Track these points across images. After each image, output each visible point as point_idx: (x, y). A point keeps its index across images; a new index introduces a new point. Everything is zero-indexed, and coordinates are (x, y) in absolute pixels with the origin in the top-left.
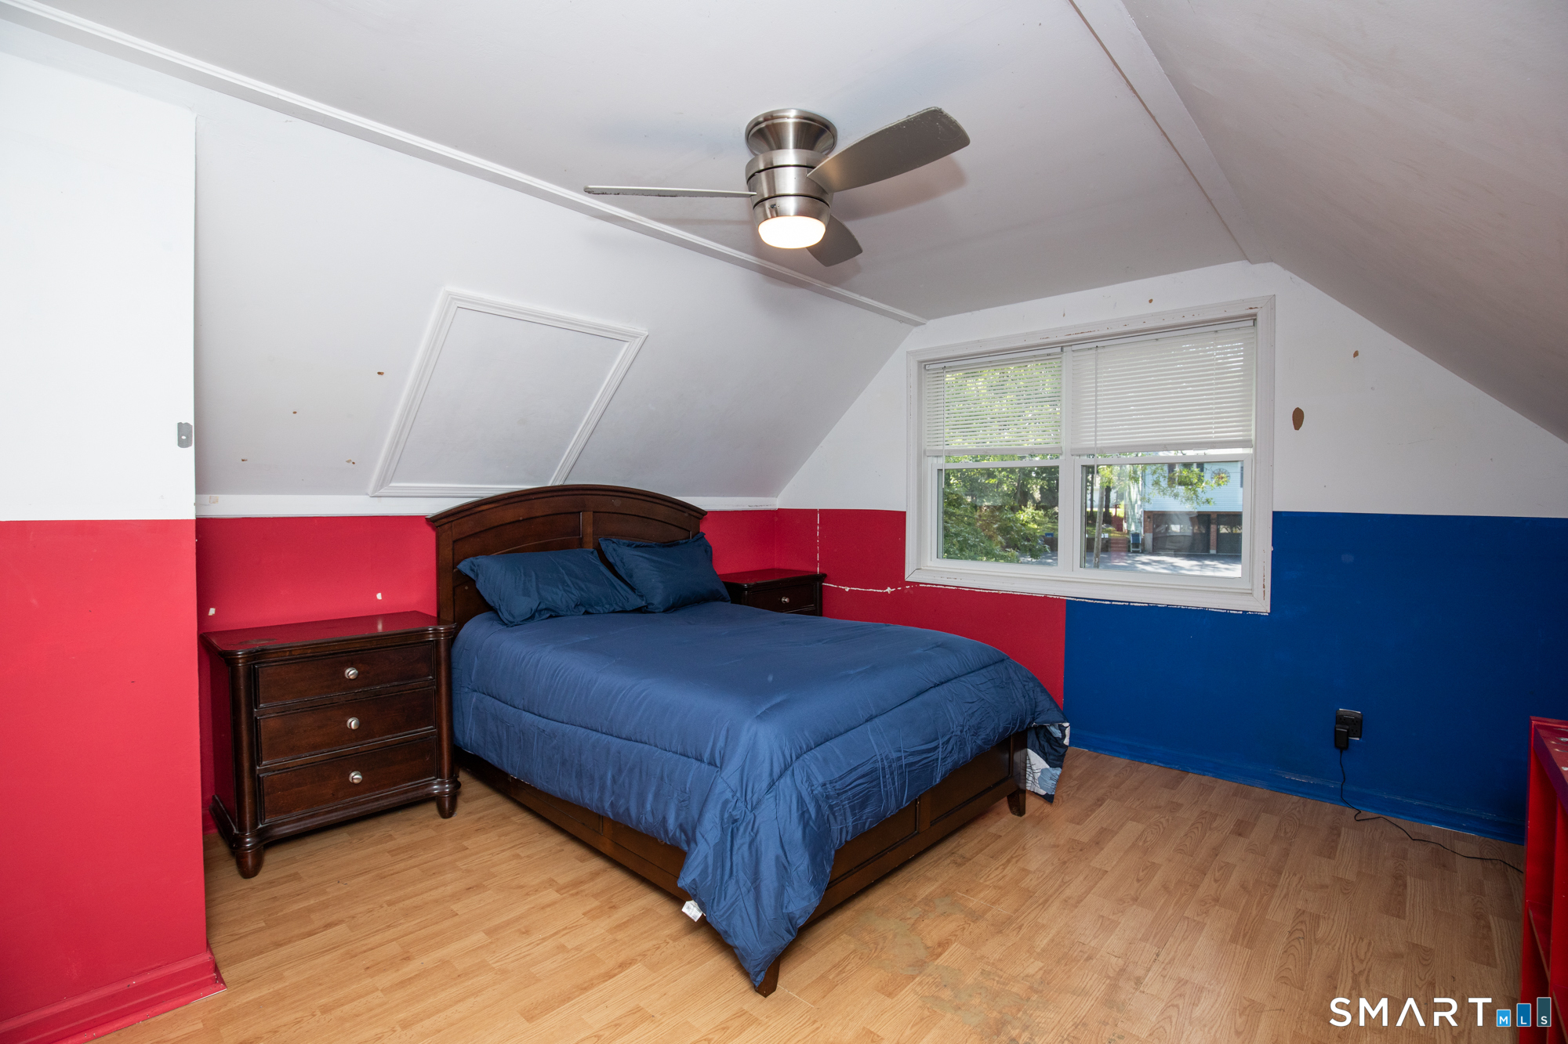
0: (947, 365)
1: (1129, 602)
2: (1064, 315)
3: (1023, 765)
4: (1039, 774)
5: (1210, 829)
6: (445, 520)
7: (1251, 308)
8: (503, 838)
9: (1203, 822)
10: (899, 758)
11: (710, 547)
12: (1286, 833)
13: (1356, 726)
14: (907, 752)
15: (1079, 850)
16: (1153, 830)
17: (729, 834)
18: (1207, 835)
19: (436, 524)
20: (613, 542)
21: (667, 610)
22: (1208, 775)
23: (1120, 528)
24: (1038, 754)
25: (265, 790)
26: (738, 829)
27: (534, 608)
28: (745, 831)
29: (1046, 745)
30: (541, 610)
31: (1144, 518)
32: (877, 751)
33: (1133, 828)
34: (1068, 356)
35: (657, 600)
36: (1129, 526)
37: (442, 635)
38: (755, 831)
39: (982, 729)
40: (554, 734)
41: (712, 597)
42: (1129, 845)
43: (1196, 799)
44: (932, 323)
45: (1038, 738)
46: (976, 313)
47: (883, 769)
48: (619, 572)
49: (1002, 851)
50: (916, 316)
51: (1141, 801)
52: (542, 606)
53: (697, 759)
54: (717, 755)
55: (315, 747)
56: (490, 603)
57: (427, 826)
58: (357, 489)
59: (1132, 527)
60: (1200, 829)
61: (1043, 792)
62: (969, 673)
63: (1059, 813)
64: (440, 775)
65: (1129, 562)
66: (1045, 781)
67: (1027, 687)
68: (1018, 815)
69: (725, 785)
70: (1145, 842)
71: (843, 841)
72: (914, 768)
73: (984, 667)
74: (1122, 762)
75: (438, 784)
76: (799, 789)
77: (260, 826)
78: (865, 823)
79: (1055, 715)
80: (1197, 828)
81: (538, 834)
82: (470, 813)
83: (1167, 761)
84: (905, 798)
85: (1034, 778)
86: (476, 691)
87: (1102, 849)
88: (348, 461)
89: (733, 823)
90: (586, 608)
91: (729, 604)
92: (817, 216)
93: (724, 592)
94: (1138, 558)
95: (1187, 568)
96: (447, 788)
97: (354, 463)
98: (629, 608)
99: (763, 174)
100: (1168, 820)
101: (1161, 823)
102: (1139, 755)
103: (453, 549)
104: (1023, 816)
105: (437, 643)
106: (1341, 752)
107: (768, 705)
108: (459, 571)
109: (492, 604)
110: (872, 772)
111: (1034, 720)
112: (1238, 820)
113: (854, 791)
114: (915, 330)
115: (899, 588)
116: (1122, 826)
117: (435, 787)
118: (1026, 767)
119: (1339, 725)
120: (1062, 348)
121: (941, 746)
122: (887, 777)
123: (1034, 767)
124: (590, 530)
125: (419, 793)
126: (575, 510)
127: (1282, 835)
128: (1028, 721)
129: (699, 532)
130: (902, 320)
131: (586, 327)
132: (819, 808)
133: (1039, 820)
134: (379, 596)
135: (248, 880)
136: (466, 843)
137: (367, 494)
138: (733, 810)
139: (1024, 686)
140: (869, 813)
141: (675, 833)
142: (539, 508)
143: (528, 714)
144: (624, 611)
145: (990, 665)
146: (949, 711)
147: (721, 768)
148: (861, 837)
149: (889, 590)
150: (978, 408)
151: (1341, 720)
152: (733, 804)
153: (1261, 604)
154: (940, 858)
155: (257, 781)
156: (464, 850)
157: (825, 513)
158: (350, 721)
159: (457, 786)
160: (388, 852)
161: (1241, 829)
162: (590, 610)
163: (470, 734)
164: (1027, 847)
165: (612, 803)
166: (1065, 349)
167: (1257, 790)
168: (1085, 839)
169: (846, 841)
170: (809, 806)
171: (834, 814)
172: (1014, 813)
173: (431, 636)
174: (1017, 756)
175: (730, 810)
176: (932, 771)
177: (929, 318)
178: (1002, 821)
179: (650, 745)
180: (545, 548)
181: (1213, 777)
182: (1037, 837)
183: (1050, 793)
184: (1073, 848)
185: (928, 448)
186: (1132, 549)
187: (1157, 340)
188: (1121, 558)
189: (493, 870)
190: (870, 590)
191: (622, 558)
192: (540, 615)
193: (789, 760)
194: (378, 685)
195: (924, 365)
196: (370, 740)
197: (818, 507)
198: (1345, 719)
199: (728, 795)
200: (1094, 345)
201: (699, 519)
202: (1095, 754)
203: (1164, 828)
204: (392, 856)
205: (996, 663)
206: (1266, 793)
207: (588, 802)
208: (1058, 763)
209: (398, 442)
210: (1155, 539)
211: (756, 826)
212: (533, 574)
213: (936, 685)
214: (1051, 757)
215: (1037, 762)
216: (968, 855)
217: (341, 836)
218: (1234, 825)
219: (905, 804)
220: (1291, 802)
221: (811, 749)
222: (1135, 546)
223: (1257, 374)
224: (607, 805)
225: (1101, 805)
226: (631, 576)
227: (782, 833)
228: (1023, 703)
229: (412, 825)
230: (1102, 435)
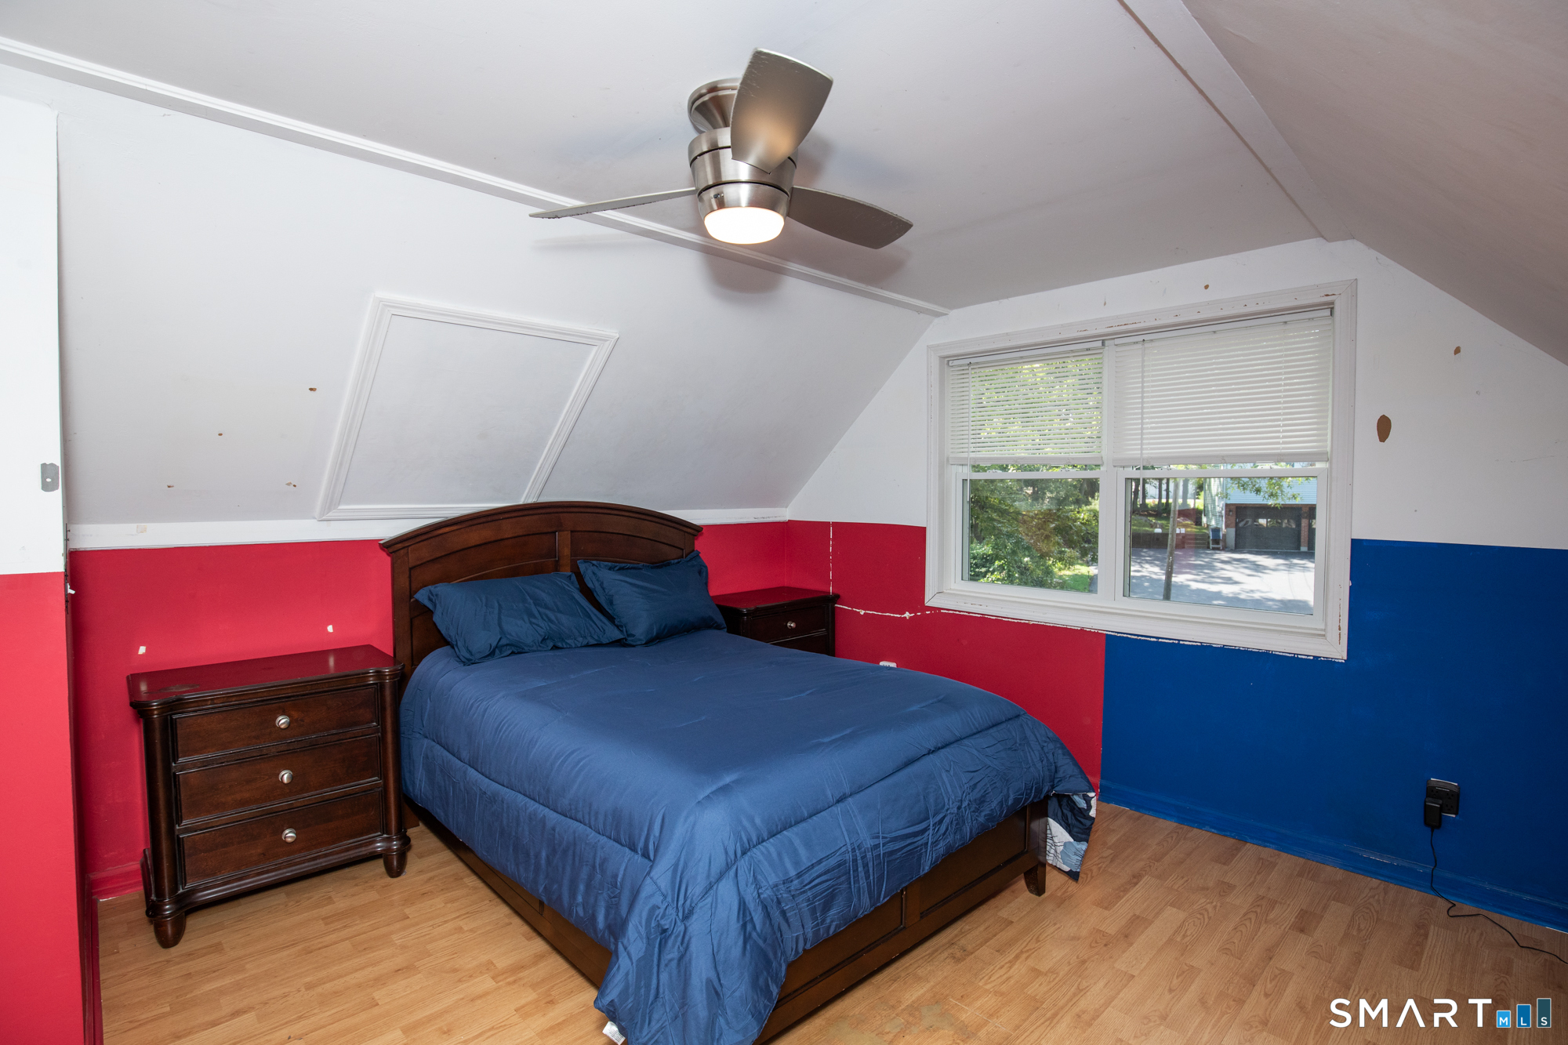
0: (973, 361)
1: (1179, 640)
2: (1105, 304)
3: (1043, 835)
4: (1062, 848)
5: (1266, 922)
6: (399, 546)
7: (1327, 295)
8: (449, 905)
9: (1259, 911)
10: (877, 846)
11: (706, 567)
12: (1359, 930)
13: (1451, 801)
14: (886, 838)
15: (1107, 943)
16: (1196, 920)
17: (657, 946)
18: (1261, 930)
19: (391, 550)
20: (593, 565)
21: (650, 642)
22: (1269, 847)
23: (1198, 522)
24: (1061, 825)
25: (186, 852)
26: (666, 942)
27: (494, 645)
28: (674, 946)
29: (1069, 814)
30: (503, 646)
31: (1226, 511)
32: (848, 840)
33: (1172, 916)
34: (1109, 352)
35: (640, 629)
36: (1209, 520)
37: (388, 677)
38: (685, 945)
39: (986, 804)
40: (494, 798)
41: (703, 625)
42: (1164, 940)
43: (1252, 879)
44: (955, 314)
45: (1060, 806)
46: (1005, 301)
47: (855, 861)
48: (597, 598)
49: (1011, 943)
50: (936, 306)
51: (1185, 879)
52: (504, 641)
53: (630, 849)
54: (651, 847)
55: (243, 803)
56: (446, 637)
57: (372, 887)
58: (302, 513)
59: (1210, 521)
60: (1253, 921)
61: (1067, 869)
62: (975, 734)
63: (1087, 893)
64: (386, 829)
65: (1206, 560)
66: (1069, 856)
67: (1046, 750)
68: (1036, 894)
69: (655, 887)
70: (1184, 936)
71: (800, 950)
72: (893, 857)
73: (994, 726)
74: (1167, 825)
75: (384, 840)
76: (742, 893)
77: (181, 891)
78: (829, 927)
79: (1079, 783)
80: (1250, 919)
81: (487, 902)
82: (421, 872)
83: (1222, 827)
84: (883, 893)
85: (1056, 851)
86: (426, 737)
87: (1132, 944)
88: (289, 484)
89: (661, 934)
90: (554, 643)
91: (723, 634)
92: (772, 206)
93: (719, 618)
94: (1217, 556)
95: (1272, 567)
96: (395, 845)
97: (295, 486)
98: (605, 641)
99: (707, 156)
100: (1215, 907)
101: (1206, 910)
102: (1189, 817)
103: (410, 577)
104: (1043, 896)
105: (381, 687)
106: (1432, 831)
107: (714, 787)
108: (417, 601)
109: (449, 640)
110: (839, 866)
111: (1053, 787)
112: (1302, 910)
113: (814, 890)
114: (937, 320)
115: (919, 614)
116: (1158, 914)
117: (379, 844)
118: (1046, 838)
119: (1430, 799)
120: (1103, 344)
121: (931, 827)
122: (859, 869)
123: (1056, 840)
124: (567, 551)
125: (364, 851)
126: (550, 530)
127: (1355, 933)
128: (1046, 789)
129: (693, 551)
130: (920, 310)
131: (545, 331)
132: (767, 915)
133: (1061, 901)
134: (330, 629)
135: (168, 950)
136: (407, 911)
137: (314, 518)
138: (662, 918)
139: (1042, 748)
140: (834, 915)
141: (604, 934)
142: (508, 529)
143: (473, 770)
144: (599, 645)
145: (1002, 722)
146: (944, 783)
147: (653, 862)
148: (824, 944)
149: (907, 615)
150: (1036, 394)
151: (1432, 792)
152: (662, 910)
153: (1335, 648)
154: (936, 951)
155: (177, 843)
156: (405, 919)
157: (838, 526)
158: (283, 773)
159: (406, 843)
160: (323, 919)
161: (1304, 924)
162: (560, 645)
163: (420, 784)
164: (1041, 938)
165: (545, 887)
166: (1107, 343)
167: (1329, 869)
168: (1112, 929)
169: (804, 950)
170: (753, 914)
171: (787, 921)
172: (1031, 891)
173: (371, 679)
174: (1036, 825)
175: (659, 918)
176: (919, 859)
177: (953, 307)
178: (1017, 901)
179: (585, 825)
180: (514, 573)
181: (1276, 849)
182: (1055, 924)
183: (1074, 870)
184: (1096, 942)
185: (951, 455)
186: (1211, 546)
187: (1214, 332)
188: (1197, 556)
189: (429, 947)
190: (887, 614)
191: (602, 583)
192: (501, 652)
193: (733, 857)
194: (314, 733)
195: (947, 361)
196: (306, 795)
197: (831, 520)
198: (1438, 791)
199: (657, 899)
200: (1140, 338)
201: (694, 535)
202: (1137, 814)
203: (1210, 918)
204: (326, 924)
205: (1009, 719)
206: (1339, 874)
207: (524, 881)
208: (1083, 836)
209: (341, 464)
210: (1237, 535)
211: (687, 938)
212: (496, 605)
213: (930, 752)
214: (1075, 830)
215: (1058, 833)
216: (969, 948)
217: (277, 897)
218: (1296, 917)
219: (883, 900)
220: (1369, 885)
221: (763, 841)
222: (1213, 542)
223: (1334, 373)
224: (541, 889)
225: (1136, 884)
226: (611, 603)
227: (715, 950)
228: (1040, 768)
229: (356, 885)
230: (1149, 444)
